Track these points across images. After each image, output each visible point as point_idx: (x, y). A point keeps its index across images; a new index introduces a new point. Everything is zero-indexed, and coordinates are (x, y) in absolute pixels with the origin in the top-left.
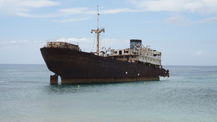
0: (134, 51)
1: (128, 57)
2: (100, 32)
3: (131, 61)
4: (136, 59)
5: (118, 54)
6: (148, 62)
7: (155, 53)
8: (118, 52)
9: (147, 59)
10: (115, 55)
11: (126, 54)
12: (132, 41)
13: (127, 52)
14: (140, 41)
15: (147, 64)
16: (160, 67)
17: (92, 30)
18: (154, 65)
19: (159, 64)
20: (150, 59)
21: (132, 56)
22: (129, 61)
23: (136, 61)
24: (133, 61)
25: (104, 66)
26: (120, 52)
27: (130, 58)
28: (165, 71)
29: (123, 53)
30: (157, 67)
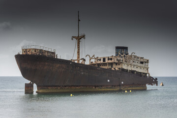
0: (118, 58)
1: (111, 64)
2: (80, 39)
3: (114, 68)
4: (120, 67)
5: (102, 61)
6: (133, 69)
7: (142, 60)
8: (102, 60)
9: (132, 66)
10: (99, 62)
11: (110, 61)
12: (117, 48)
13: (111, 59)
14: (126, 48)
15: (133, 72)
16: (148, 75)
17: (73, 37)
18: (141, 73)
19: (146, 72)
20: (135, 67)
21: (116, 64)
22: (113, 69)
23: (120, 68)
24: (117, 69)
25: (83, 73)
26: (104, 59)
27: (114, 66)
28: (153, 79)
29: (107, 61)
30: (144, 75)
